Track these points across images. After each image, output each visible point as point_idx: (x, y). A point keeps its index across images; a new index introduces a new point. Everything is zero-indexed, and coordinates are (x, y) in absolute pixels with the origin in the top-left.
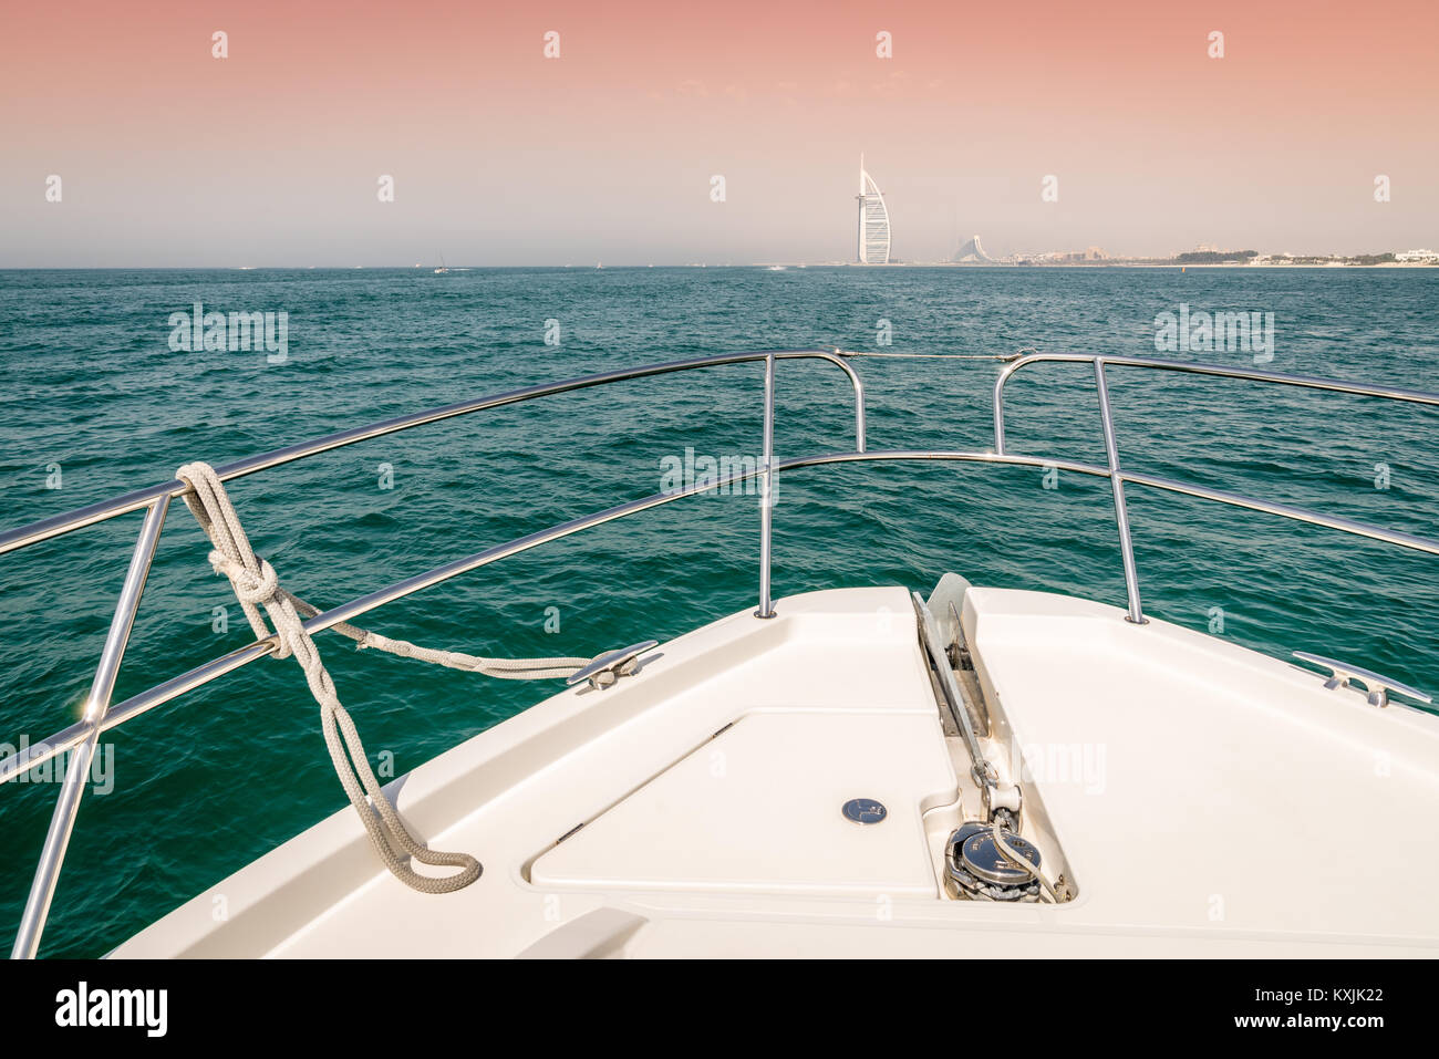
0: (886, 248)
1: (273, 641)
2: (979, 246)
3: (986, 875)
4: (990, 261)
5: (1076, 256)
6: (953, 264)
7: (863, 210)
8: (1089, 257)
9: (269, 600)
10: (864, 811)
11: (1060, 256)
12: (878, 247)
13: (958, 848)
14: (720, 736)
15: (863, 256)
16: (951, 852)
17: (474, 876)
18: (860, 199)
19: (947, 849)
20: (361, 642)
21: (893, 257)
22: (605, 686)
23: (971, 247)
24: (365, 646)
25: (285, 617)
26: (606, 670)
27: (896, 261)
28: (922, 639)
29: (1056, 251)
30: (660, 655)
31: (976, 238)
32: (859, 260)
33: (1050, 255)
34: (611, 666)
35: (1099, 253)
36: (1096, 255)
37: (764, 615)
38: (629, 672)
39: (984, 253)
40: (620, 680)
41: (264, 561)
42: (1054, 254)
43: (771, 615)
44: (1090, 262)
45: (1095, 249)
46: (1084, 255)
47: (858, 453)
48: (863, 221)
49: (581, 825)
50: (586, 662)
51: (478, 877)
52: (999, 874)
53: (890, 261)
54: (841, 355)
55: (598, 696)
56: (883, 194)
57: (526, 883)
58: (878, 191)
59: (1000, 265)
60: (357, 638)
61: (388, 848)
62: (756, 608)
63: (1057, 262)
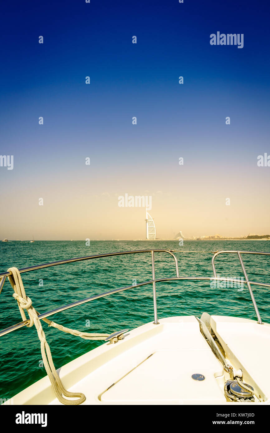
0: (155, 235)
1: (28, 321)
2: (182, 234)
3: (239, 394)
4: (185, 239)
5: (212, 237)
6: (174, 240)
7: (147, 224)
8: (216, 237)
9: (29, 308)
10: (198, 377)
11: (207, 237)
12: (152, 235)
13: (228, 388)
14: (150, 358)
15: (148, 237)
16: (226, 389)
17: (84, 400)
18: (146, 220)
19: (225, 389)
20: (50, 325)
21: (157, 238)
22: (115, 342)
23: (179, 235)
24: (50, 326)
25: (33, 313)
26: (115, 337)
27: (158, 239)
28: (201, 331)
29: (206, 236)
30: (129, 334)
31: (181, 232)
32: (147, 238)
33: (204, 237)
34: (116, 336)
35: (219, 236)
36: (218, 237)
37: (156, 323)
38: (121, 338)
39: (183, 236)
40: (119, 341)
41: (28, 297)
42: (205, 236)
43: (158, 323)
44: (217, 239)
45: (217, 235)
46: (214, 237)
47: (177, 277)
48: (147, 227)
49: (114, 384)
50: (109, 335)
51: (85, 400)
52: (242, 394)
53: (156, 239)
54: (171, 251)
55: (113, 345)
56: (153, 219)
57: (99, 401)
58: (151, 217)
59: (189, 240)
60: (49, 323)
61: (57, 391)
62: (154, 322)
63: (206, 239)
